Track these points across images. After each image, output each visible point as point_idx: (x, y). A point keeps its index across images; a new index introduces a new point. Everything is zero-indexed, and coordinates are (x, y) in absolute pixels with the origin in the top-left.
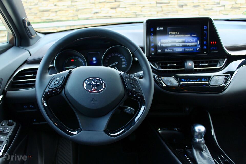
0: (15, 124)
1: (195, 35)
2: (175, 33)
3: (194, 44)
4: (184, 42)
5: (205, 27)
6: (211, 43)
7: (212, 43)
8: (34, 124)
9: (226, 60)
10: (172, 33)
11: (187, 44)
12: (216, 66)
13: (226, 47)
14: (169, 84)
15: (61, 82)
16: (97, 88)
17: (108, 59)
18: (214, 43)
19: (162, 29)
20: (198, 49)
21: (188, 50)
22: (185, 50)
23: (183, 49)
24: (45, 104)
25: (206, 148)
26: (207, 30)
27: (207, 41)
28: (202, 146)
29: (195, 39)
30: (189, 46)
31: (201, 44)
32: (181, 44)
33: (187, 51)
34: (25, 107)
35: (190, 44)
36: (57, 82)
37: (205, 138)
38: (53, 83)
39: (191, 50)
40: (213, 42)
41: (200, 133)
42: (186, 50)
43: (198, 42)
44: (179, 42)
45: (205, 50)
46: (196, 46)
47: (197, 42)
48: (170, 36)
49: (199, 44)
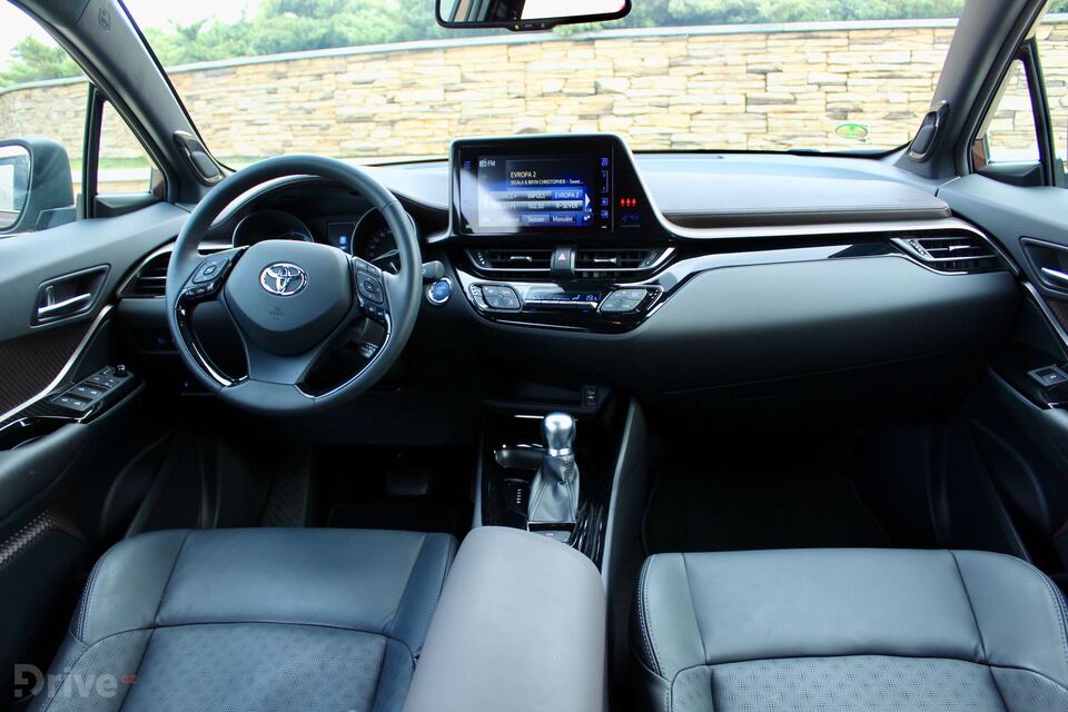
0: (131, 375)
1: (578, 182)
2: (525, 174)
3: (575, 204)
4: (548, 198)
5: (605, 161)
6: (623, 202)
7: (626, 204)
8: (183, 394)
9: (670, 251)
10: (519, 174)
11: (558, 204)
12: (636, 265)
13: (667, 216)
14: (496, 304)
15: (219, 269)
17: (377, 240)
18: (631, 204)
19: (493, 164)
20: (586, 218)
21: (560, 220)
22: (551, 219)
23: (548, 216)
24: (183, 312)
25: (575, 478)
26: (608, 168)
27: (608, 195)
28: (563, 470)
29: (578, 192)
30: (561, 209)
31: (595, 204)
32: (541, 204)
33: (556, 223)
34: (160, 341)
35: (566, 204)
36: (210, 270)
37: (575, 449)
38: (202, 272)
39: (568, 219)
40: (628, 202)
41: (558, 434)
42: (555, 219)
43: (587, 200)
44: (535, 199)
45: (607, 221)
46: (580, 209)
47: (583, 199)
48: (513, 182)
49: (590, 205)
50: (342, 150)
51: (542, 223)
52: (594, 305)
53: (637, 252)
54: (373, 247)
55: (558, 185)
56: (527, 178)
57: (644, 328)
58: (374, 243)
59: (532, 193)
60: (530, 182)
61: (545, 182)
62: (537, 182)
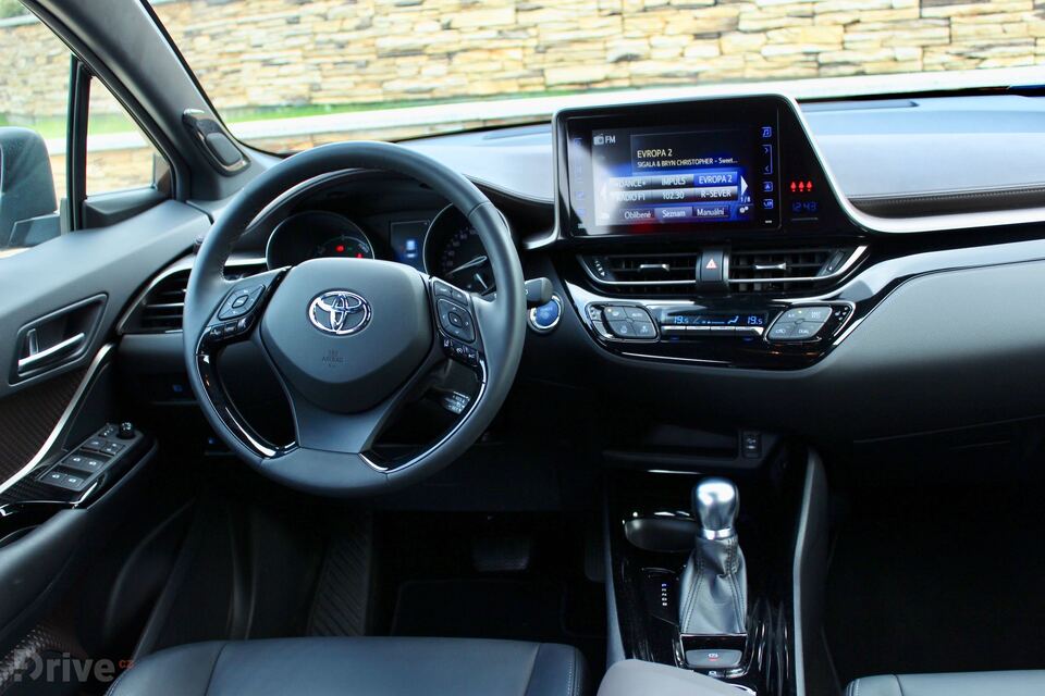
0: (139, 435)
1: (730, 161)
2: (658, 153)
3: (728, 191)
4: (690, 185)
5: (767, 131)
6: (793, 186)
7: (797, 188)
8: (207, 454)
9: (861, 250)
10: (649, 153)
11: (703, 192)
12: (814, 272)
13: (855, 203)
14: (624, 331)
15: (253, 300)
16: (345, 322)
17: (456, 244)
18: (805, 188)
19: (613, 140)
20: (742, 210)
21: (706, 213)
22: (695, 213)
23: (690, 208)
25: (740, 568)
26: (772, 140)
27: (772, 178)
28: (723, 557)
29: (731, 175)
30: (708, 199)
31: (755, 191)
32: (681, 193)
33: (702, 217)
34: (175, 388)
35: (714, 192)
36: (240, 302)
37: (739, 529)
38: (229, 304)
39: (718, 212)
40: (801, 185)
41: (716, 508)
42: (700, 212)
43: (744, 185)
44: (672, 186)
45: (772, 213)
46: (734, 197)
47: (737, 183)
48: (641, 165)
49: (748, 192)
50: (385, 93)
51: (681, 219)
52: (760, 330)
53: (814, 254)
54: (451, 253)
55: (703, 166)
56: (660, 158)
57: (830, 360)
58: (453, 248)
59: (667, 179)
60: (665, 163)
61: (685, 162)
62: (673, 163)
